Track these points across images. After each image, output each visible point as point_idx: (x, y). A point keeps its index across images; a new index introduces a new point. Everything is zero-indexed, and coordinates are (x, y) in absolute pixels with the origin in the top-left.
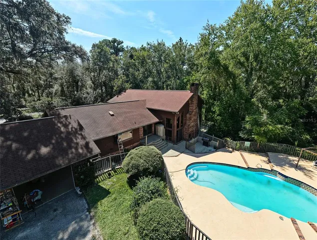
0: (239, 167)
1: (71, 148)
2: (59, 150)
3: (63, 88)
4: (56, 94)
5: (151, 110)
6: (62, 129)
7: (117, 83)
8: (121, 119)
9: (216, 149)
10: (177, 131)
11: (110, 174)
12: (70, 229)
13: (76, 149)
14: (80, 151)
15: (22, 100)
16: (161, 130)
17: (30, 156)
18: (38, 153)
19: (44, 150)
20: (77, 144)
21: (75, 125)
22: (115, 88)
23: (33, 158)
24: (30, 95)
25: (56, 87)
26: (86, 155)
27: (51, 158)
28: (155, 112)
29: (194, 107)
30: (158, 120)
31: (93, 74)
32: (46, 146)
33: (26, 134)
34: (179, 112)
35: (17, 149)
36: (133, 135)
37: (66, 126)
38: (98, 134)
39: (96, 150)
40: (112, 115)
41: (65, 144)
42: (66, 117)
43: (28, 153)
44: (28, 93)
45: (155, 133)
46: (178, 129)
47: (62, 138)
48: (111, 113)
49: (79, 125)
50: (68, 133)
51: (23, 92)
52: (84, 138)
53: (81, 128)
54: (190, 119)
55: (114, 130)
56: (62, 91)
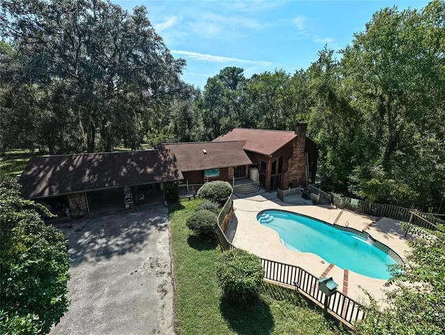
0: (325, 223)
1: (165, 171)
2: (158, 172)
3: (176, 125)
4: (170, 131)
5: (248, 152)
6: (163, 158)
7: (225, 121)
8: (212, 157)
9: (315, 203)
10: (272, 178)
11: (190, 199)
12: (156, 218)
13: (168, 173)
14: (170, 174)
15: (145, 136)
16: (255, 174)
17: (141, 172)
18: (145, 171)
19: (149, 170)
20: (170, 170)
21: (171, 157)
22: (221, 127)
23: (143, 173)
24: (151, 132)
25: (171, 125)
26: (173, 178)
27: (152, 175)
28: (250, 154)
29: (298, 151)
30: (251, 163)
31: (204, 110)
32: (150, 168)
33: (141, 159)
34: (272, 155)
35: (136, 167)
36: (220, 174)
37: (165, 157)
38: (188, 167)
39: (181, 177)
40: (205, 153)
41: (162, 169)
42: (167, 150)
43: (141, 170)
44: (150, 130)
45: (249, 178)
46: (274, 175)
47: (161, 165)
48: (205, 151)
49: (174, 157)
50: (166, 162)
51: (146, 129)
52: (175, 166)
53: (175, 159)
54: (292, 165)
55: (202, 166)
56: (176, 128)
